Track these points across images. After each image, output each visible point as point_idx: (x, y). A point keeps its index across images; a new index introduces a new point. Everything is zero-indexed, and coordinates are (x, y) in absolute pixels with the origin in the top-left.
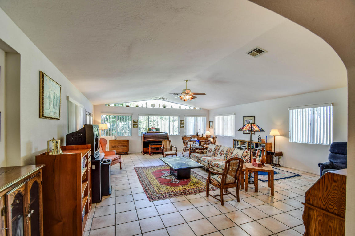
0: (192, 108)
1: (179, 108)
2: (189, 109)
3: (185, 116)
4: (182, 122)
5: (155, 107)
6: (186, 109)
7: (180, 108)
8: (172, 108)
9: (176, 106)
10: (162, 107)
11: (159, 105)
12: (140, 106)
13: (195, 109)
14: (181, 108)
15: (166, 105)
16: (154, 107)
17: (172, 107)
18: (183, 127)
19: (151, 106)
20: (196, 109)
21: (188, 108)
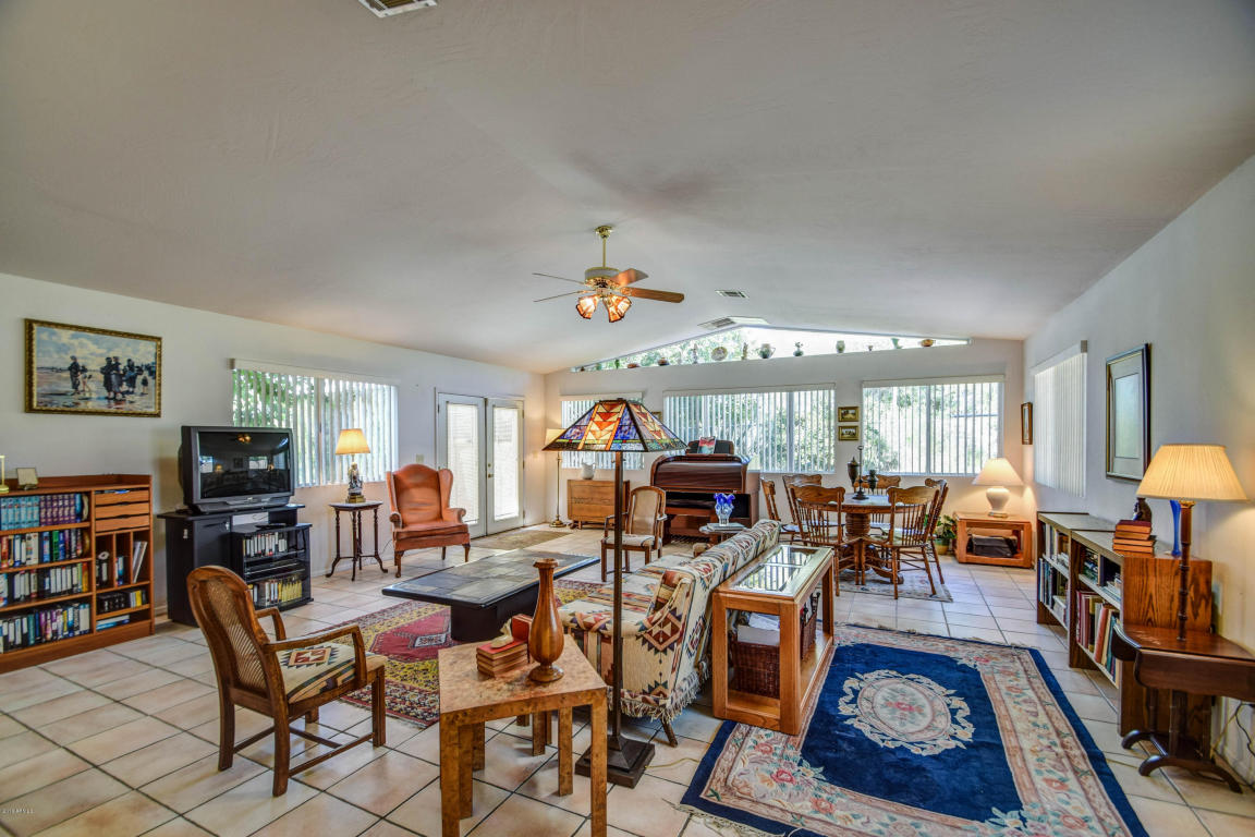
0: (911, 343)
1: (835, 352)
2: (891, 347)
3: (861, 384)
4: (846, 413)
5: (727, 359)
6: (874, 349)
7: (840, 349)
8: (798, 354)
9: (819, 344)
10: (754, 356)
11: (745, 351)
12: (673, 361)
13: (927, 344)
14: (845, 351)
15: (772, 345)
16: (721, 359)
17: (801, 349)
18: (854, 437)
19: (713, 357)
20: (938, 343)
21: (883, 344)
